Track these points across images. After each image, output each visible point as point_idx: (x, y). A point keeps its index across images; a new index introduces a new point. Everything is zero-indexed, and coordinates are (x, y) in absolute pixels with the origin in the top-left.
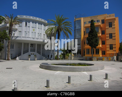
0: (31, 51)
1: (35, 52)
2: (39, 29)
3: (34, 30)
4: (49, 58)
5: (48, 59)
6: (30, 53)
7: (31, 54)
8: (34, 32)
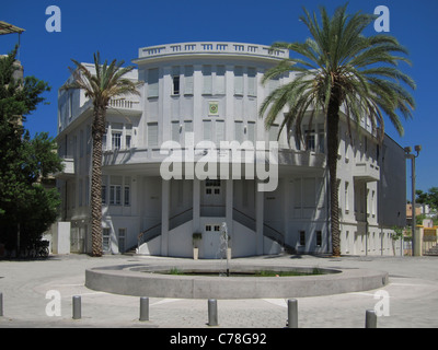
0: (201, 215)
1: (224, 215)
2: (238, 101)
3: (214, 109)
4: (307, 250)
5: (303, 253)
6: (198, 222)
7: (208, 228)
8: (213, 119)
